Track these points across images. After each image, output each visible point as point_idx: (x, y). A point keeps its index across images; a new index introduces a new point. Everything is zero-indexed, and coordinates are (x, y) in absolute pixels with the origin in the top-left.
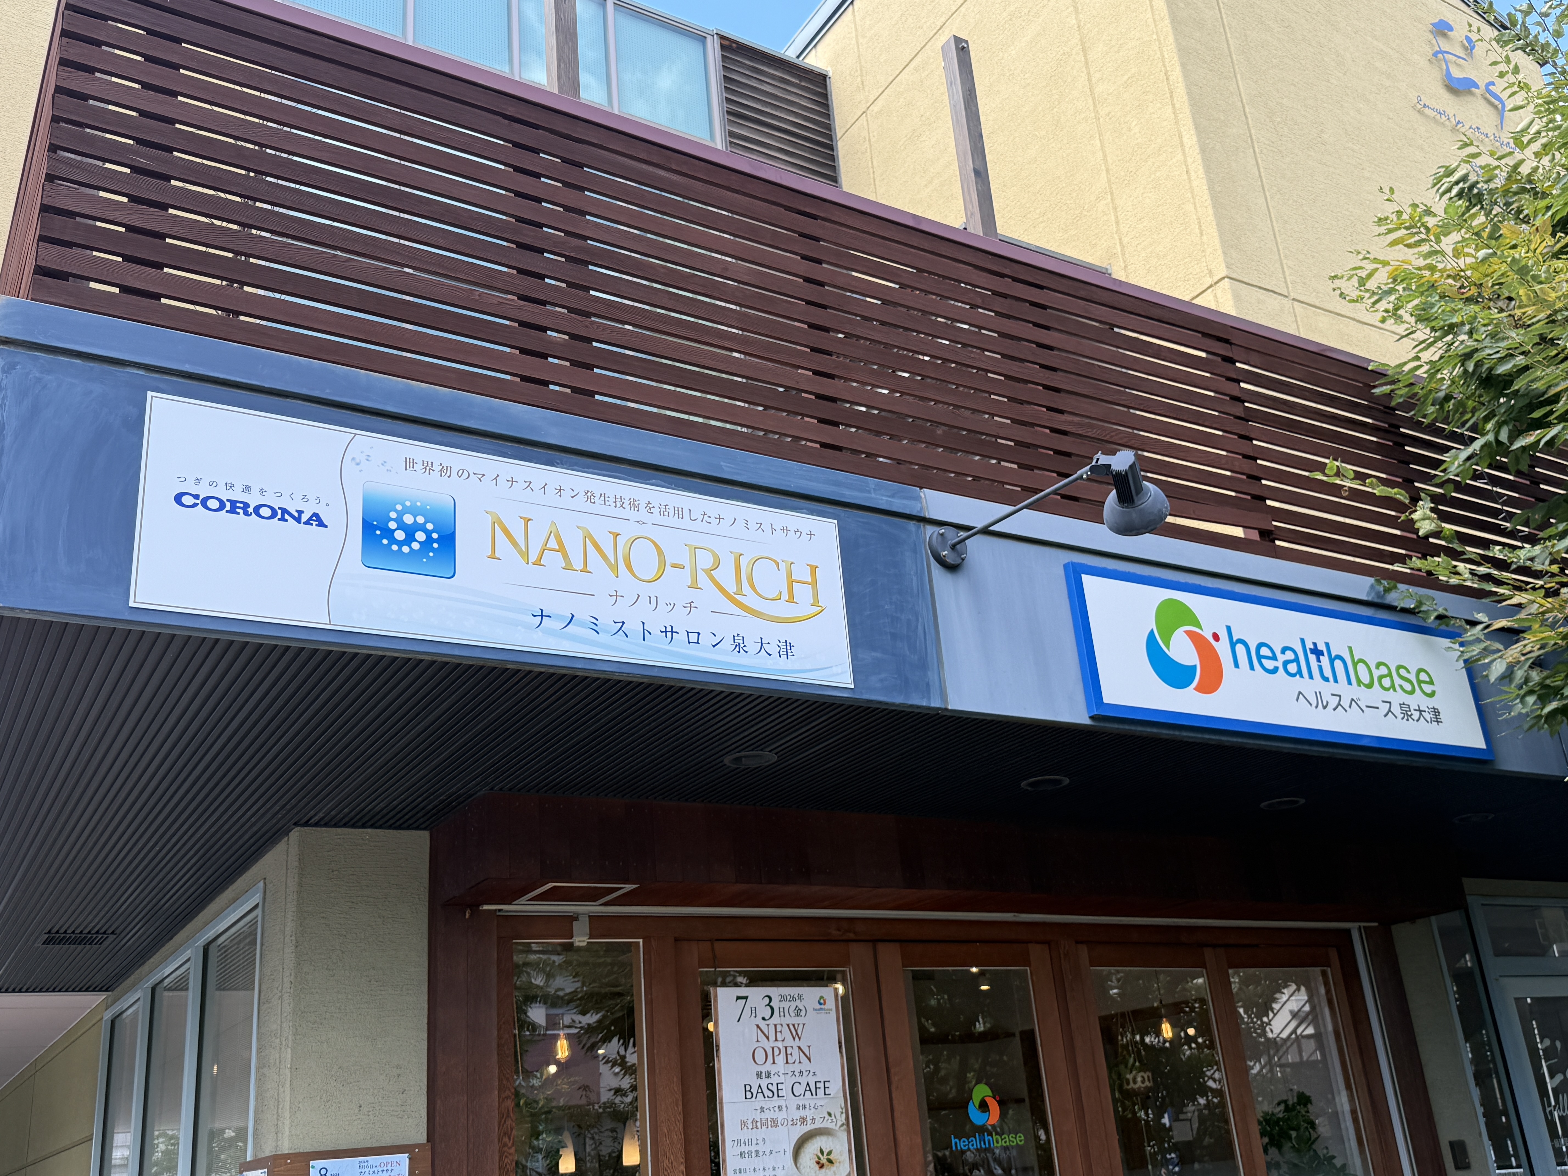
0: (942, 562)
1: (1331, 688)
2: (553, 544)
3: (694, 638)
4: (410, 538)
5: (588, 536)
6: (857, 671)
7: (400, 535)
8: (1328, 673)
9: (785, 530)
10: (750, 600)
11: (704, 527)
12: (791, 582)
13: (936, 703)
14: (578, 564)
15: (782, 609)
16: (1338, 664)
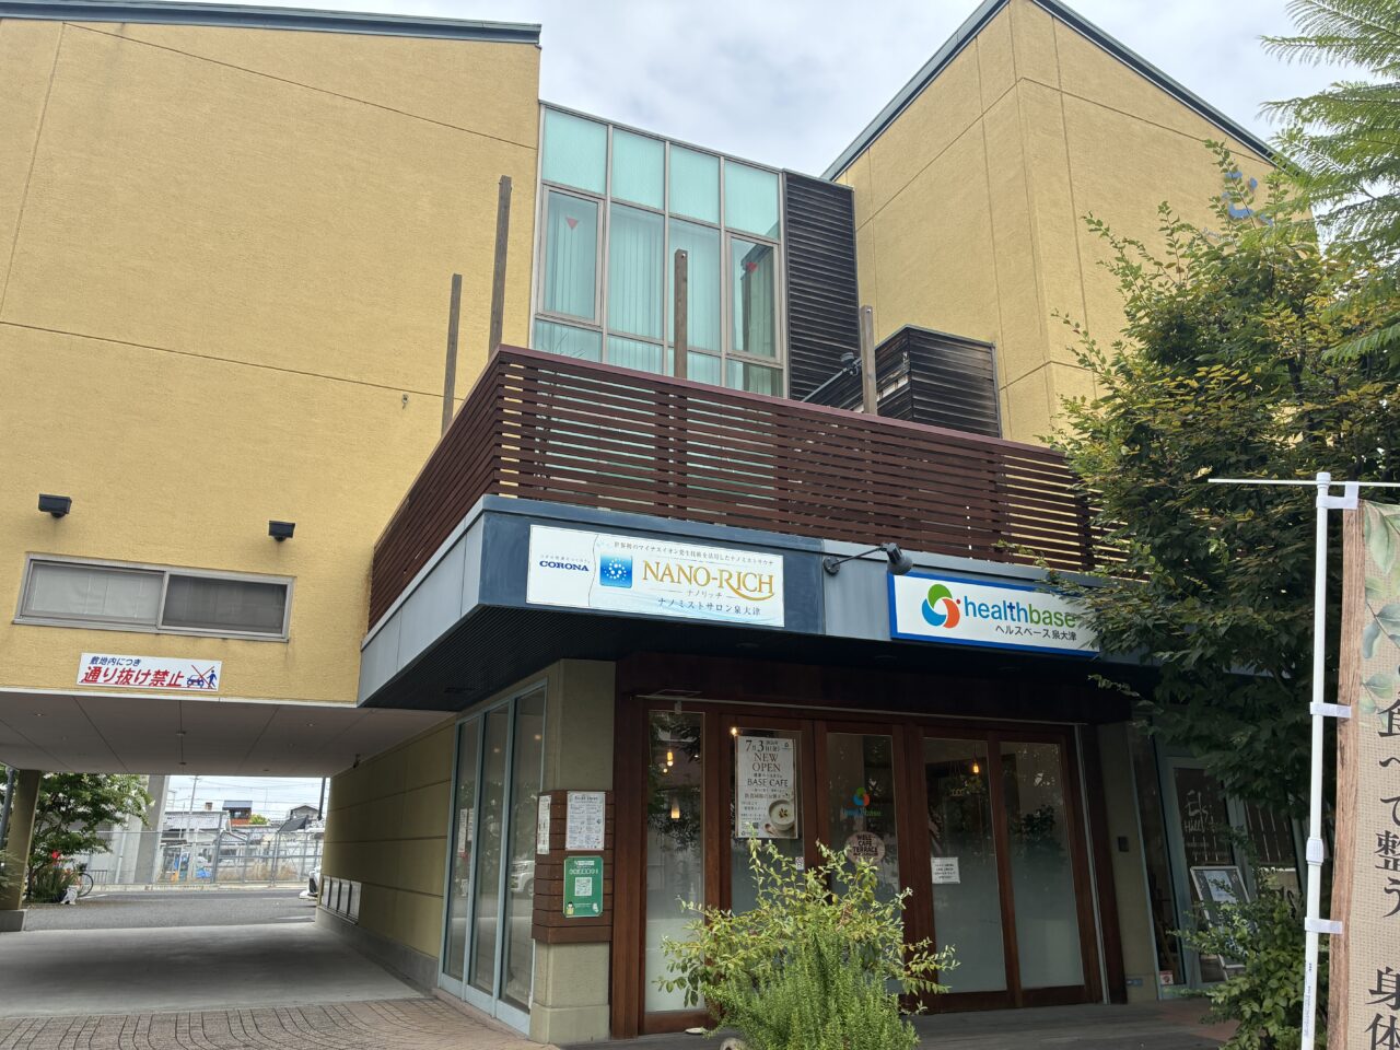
0: (828, 571)
1: (1017, 623)
2: (667, 572)
3: (719, 608)
4: (616, 573)
5: (680, 569)
6: (787, 619)
7: (613, 572)
8: (1015, 617)
9: (760, 561)
10: (743, 591)
11: (726, 562)
12: (761, 583)
13: (820, 633)
14: (676, 580)
15: (756, 595)
16: (1022, 613)
